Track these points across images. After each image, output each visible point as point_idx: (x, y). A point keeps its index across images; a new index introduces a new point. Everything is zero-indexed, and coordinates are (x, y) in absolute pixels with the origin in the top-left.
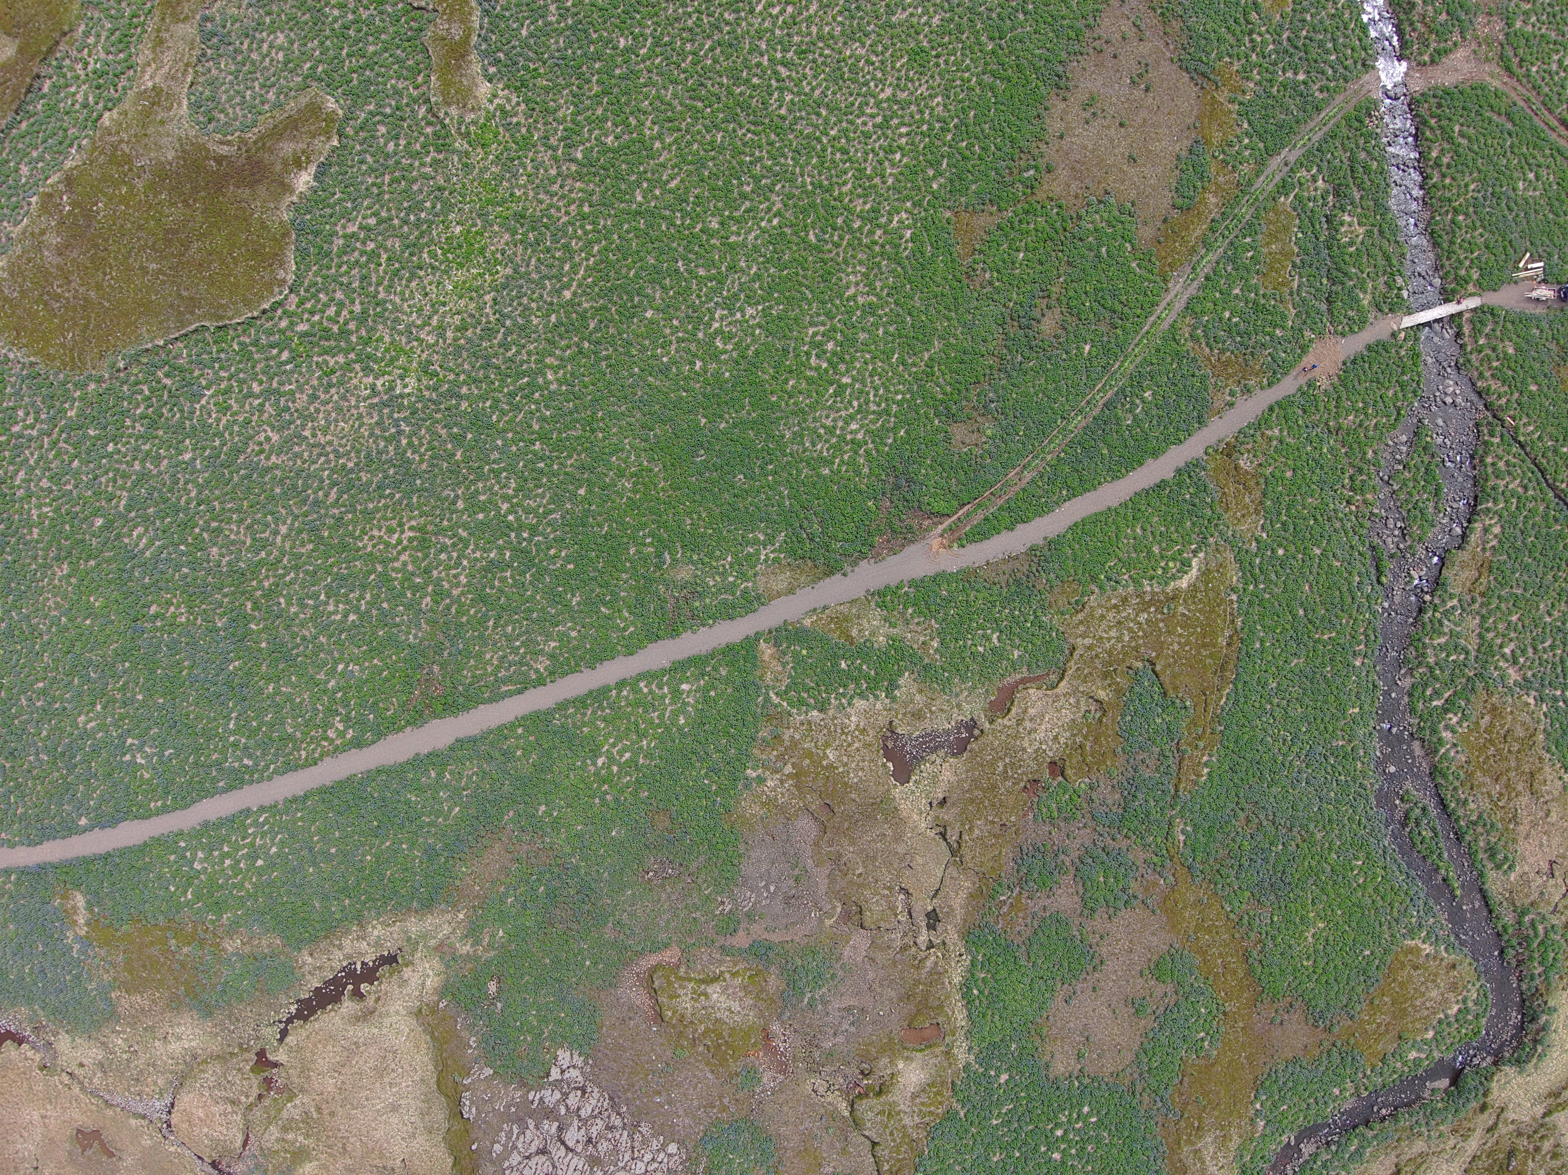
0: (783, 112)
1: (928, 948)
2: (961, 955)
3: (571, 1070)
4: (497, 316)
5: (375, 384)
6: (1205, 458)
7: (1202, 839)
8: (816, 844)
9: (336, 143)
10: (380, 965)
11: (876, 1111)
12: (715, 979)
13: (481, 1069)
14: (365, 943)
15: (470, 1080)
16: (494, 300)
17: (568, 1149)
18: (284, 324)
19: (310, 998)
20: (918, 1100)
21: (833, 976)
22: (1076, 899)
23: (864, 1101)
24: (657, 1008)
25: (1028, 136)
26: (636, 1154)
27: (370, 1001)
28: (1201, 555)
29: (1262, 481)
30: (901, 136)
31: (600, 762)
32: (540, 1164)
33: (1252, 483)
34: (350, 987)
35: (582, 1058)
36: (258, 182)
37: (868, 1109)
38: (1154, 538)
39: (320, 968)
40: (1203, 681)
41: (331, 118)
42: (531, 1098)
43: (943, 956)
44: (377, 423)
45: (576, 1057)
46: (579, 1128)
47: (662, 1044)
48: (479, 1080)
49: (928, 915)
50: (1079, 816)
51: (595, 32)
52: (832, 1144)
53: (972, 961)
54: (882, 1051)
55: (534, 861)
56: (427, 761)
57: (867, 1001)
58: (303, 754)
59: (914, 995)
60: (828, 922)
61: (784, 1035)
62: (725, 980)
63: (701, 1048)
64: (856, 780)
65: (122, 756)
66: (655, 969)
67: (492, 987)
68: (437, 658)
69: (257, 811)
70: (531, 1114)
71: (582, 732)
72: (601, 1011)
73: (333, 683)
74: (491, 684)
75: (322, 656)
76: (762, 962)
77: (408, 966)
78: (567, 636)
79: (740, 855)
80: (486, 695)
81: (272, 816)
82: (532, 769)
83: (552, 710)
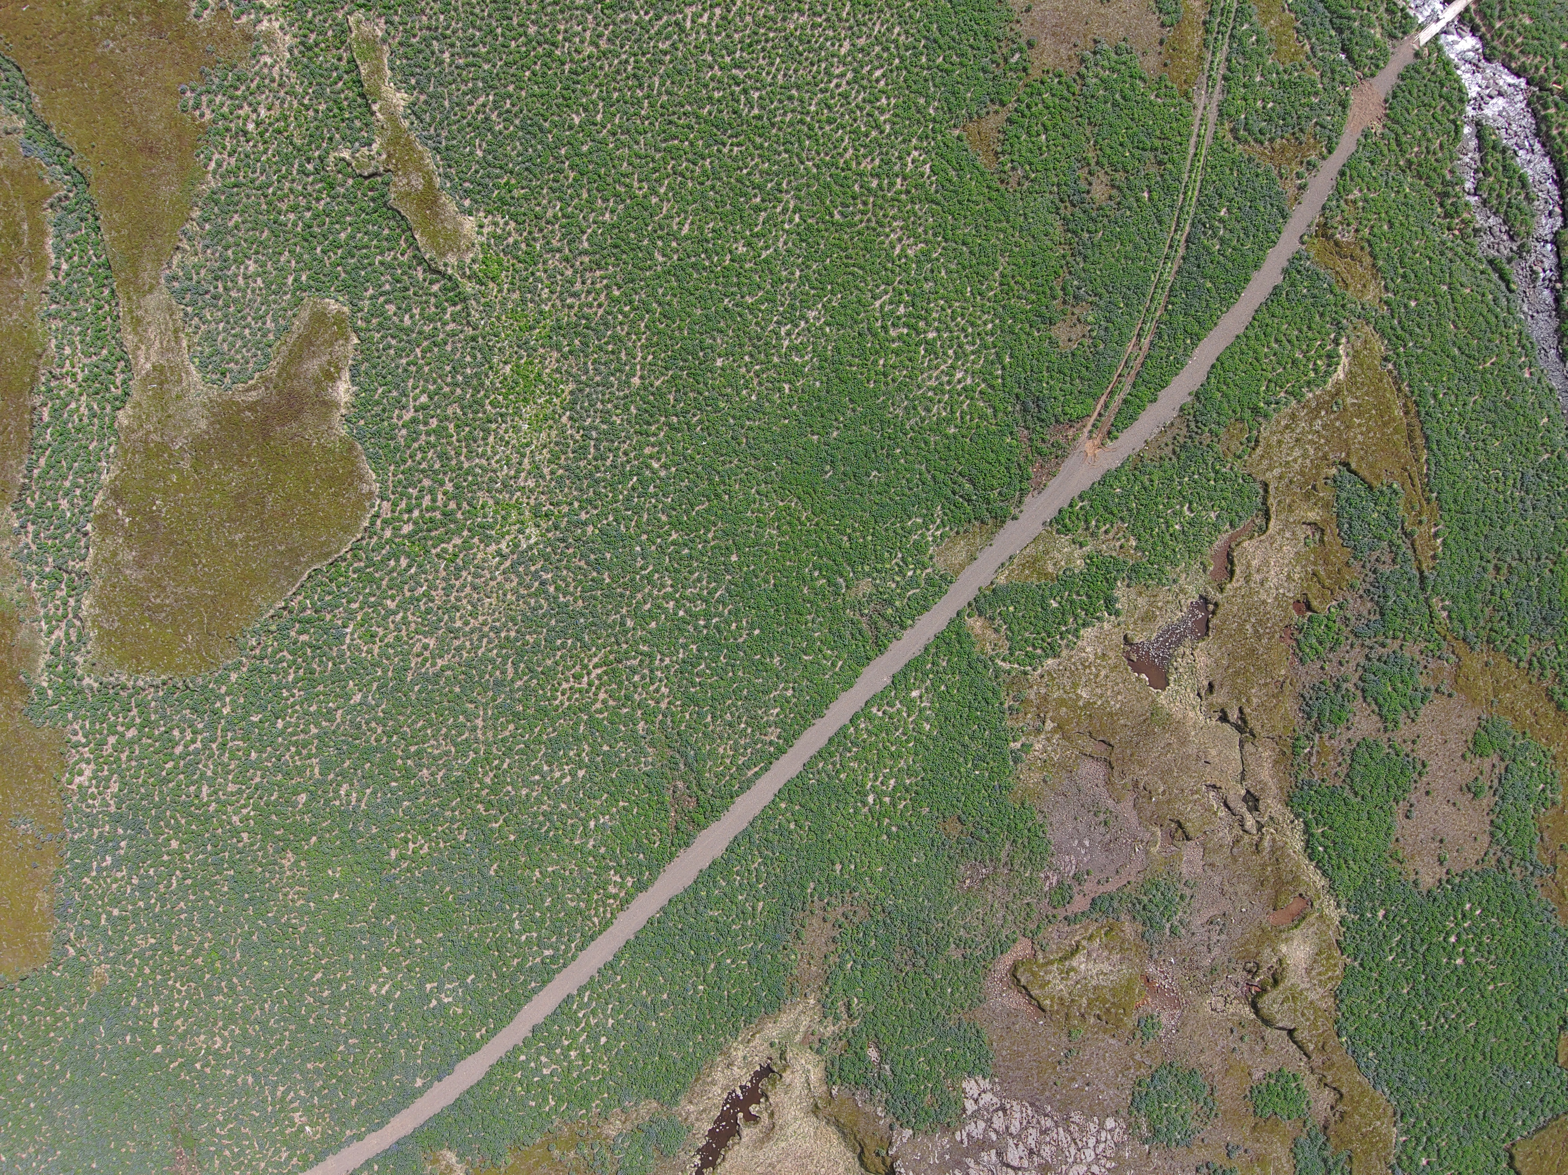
0: (756, 112)
1: (1259, 830)
2: (1292, 822)
3: (983, 1095)
4: (581, 432)
5: (500, 549)
6: (1304, 247)
7: (1464, 606)
8: (1108, 782)
9: (356, 341)
10: (758, 1082)
11: (1280, 1000)
12: (1075, 951)
13: (900, 1133)
14: (735, 1068)
15: (895, 1149)
16: (571, 418)
17: (1015, 1169)
18: (388, 534)
19: (708, 1143)
20: (1314, 973)
21: (1182, 897)
22: (1376, 718)
23: (1265, 997)
24: (1033, 1002)
25: (999, 24)
26: (1080, 1144)
27: (765, 1118)
28: (1344, 340)
29: (1366, 245)
30: (877, 81)
31: (870, 799)
33: (1358, 251)
34: (740, 1115)
35: (987, 1080)
36: (300, 411)
37: (1271, 1003)
38: (1293, 345)
39: (704, 1111)
40: (1400, 458)
41: (339, 319)
42: (959, 1139)
43: (1276, 830)
44: (519, 584)
45: (981, 1082)
46: (1017, 1145)
47: (1055, 1034)
48: (903, 1144)
49: (1244, 799)
50: (1342, 639)
51: (546, 121)
52: (1252, 1050)
53: (1305, 823)
54: (1260, 944)
55: (855, 920)
56: (713, 873)
57: (1225, 905)
58: (596, 920)
59: (1267, 879)
60: (1154, 850)
61: (1163, 972)
62: (1084, 948)
63: (1092, 1020)
64: (1118, 706)
65: (426, 1005)
66: (1015, 966)
67: (873, 1054)
68: (675, 774)
69: (578, 993)
70: (967, 1152)
71: (840, 781)
72: (982, 1029)
73: (592, 842)
74: (736, 775)
75: (570, 822)
76: (1110, 914)
77: (785, 1068)
78: (785, 697)
79: (1041, 826)
80: (737, 787)
81: (593, 991)
82: (812, 835)
83: (804, 773)
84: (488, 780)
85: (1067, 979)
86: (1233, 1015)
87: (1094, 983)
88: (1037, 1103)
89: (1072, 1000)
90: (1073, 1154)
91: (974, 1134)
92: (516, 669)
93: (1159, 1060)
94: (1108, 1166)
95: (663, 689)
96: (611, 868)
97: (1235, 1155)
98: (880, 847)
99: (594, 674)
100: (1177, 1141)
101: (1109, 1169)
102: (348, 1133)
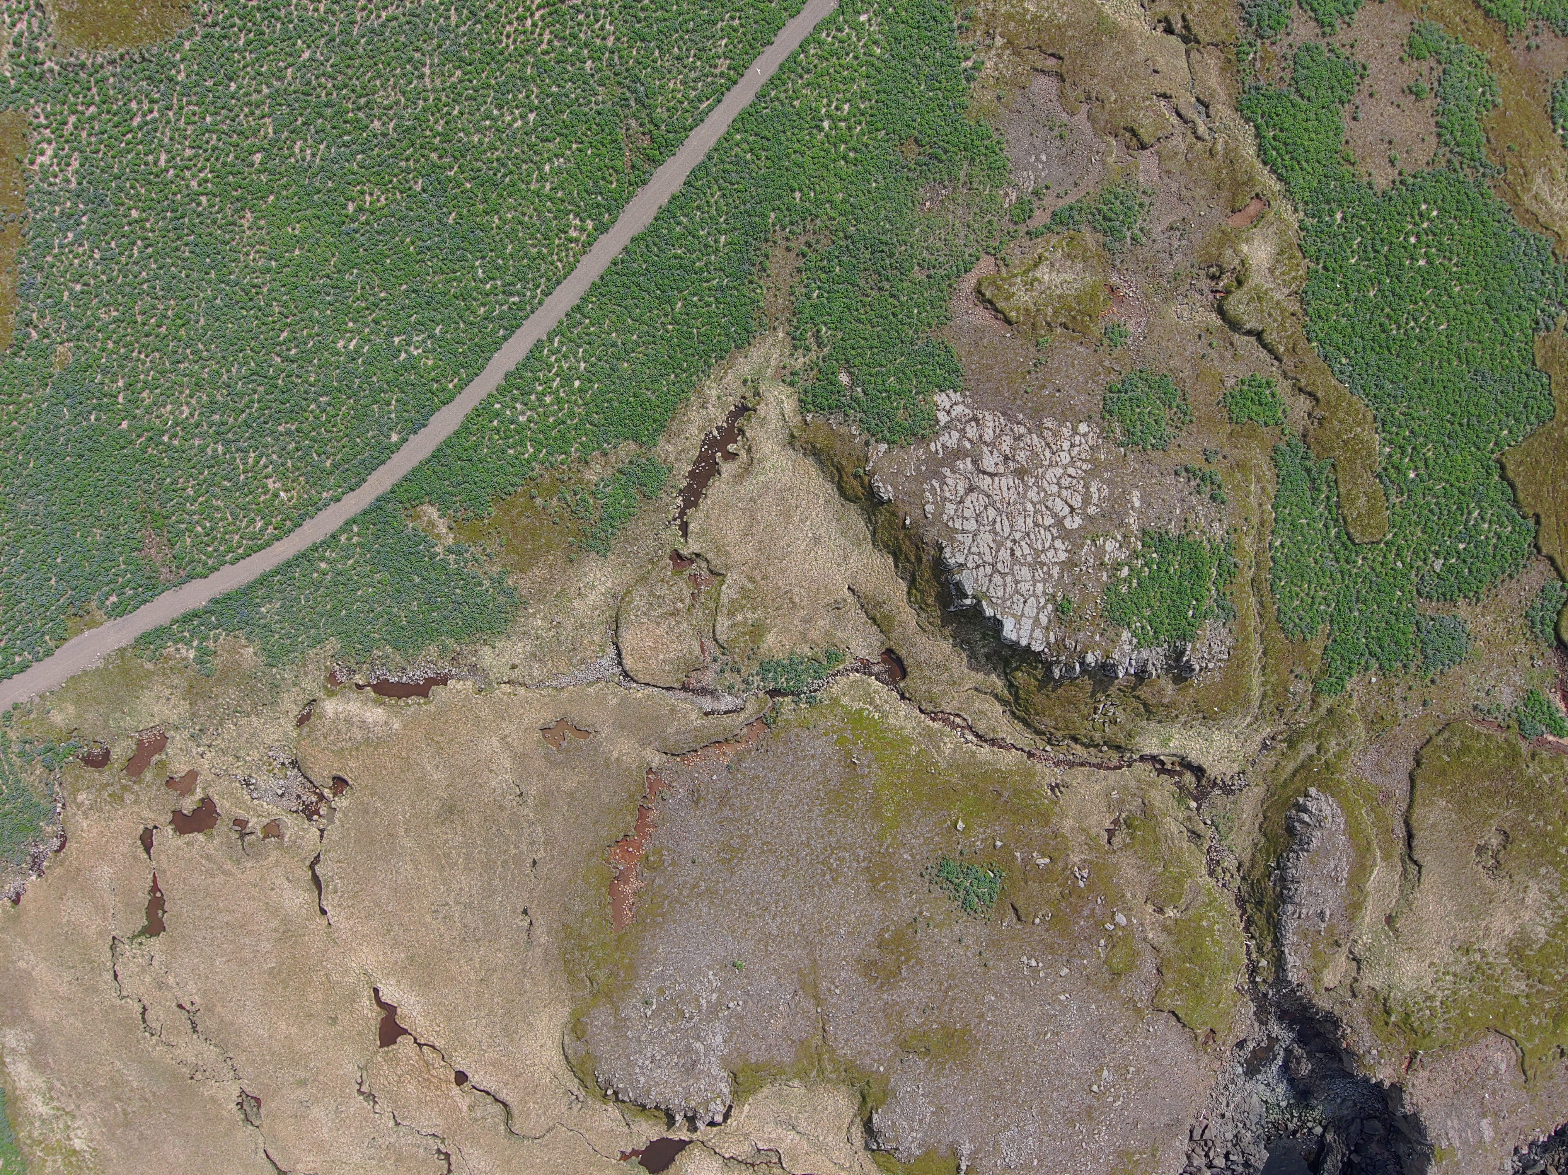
1: (1212, 136)
2: (1243, 127)
3: (955, 408)
8: (1061, 96)
10: (734, 421)
11: (1245, 301)
12: (1038, 263)
13: (876, 449)
14: (710, 409)
15: (871, 466)
17: (990, 475)
19: (689, 484)
20: (1277, 273)
21: (1141, 206)
22: (1313, 24)
23: (1230, 298)
24: (1000, 316)
26: (1054, 449)
27: (743, 454)
31: (826, 125)
32: (974, 500)
34: (719, 454)
35: (959, 394)
37: (1236, 306)
39: (683, 451)
42: (934, 450)
43: (1228, 135)
45: (953, 395)
46: (991, 452)
47: (1022, 345)
48: (880, 459)
49: (1195, 107)
52: (1222, 357)
53: (1257, 127)
54: (1221, 246)
55: (818, 247)
56: (672, 207)
57: (1183, 211)
58: (558, 264)
59: (1222, 181)
60: (1110, 160)
61: (1126, 281)
62: (1047, 259)
63: (1059, 330)
64: (1065, 17)
65: (396, 357)
66: (979, 283)
67: (844, 378)
68: (627, 111)
69: (549, 338)
70: (942, 463)
71: (794, 107)
72: (951, 345)
73: (548, 186)
74: (688, 108)
75: (524, 167)
76: (1071, 226)
77: (759, 403)
78: (731, 27)
79: (998, 143)
80: (690, 120)
81: (563, 335)
82: (769, 163)
83: (756, 101)
85: (1031, 291)
86: (1199, 322)
87: (1058, 292)
88: (1009, 412)
89: (1038, 310)
90: (1048, 457)
91: (948, 444)
92: (459, 15)
93: (1128, 367)
94: (1084, 467)
95: (607, 27)
96: (570, 211)
97: (1214, 460)
98: (838, 170)
99: (537, 15)
100: (1153, 445)
101: (1085, 471)
102: (325, 494)
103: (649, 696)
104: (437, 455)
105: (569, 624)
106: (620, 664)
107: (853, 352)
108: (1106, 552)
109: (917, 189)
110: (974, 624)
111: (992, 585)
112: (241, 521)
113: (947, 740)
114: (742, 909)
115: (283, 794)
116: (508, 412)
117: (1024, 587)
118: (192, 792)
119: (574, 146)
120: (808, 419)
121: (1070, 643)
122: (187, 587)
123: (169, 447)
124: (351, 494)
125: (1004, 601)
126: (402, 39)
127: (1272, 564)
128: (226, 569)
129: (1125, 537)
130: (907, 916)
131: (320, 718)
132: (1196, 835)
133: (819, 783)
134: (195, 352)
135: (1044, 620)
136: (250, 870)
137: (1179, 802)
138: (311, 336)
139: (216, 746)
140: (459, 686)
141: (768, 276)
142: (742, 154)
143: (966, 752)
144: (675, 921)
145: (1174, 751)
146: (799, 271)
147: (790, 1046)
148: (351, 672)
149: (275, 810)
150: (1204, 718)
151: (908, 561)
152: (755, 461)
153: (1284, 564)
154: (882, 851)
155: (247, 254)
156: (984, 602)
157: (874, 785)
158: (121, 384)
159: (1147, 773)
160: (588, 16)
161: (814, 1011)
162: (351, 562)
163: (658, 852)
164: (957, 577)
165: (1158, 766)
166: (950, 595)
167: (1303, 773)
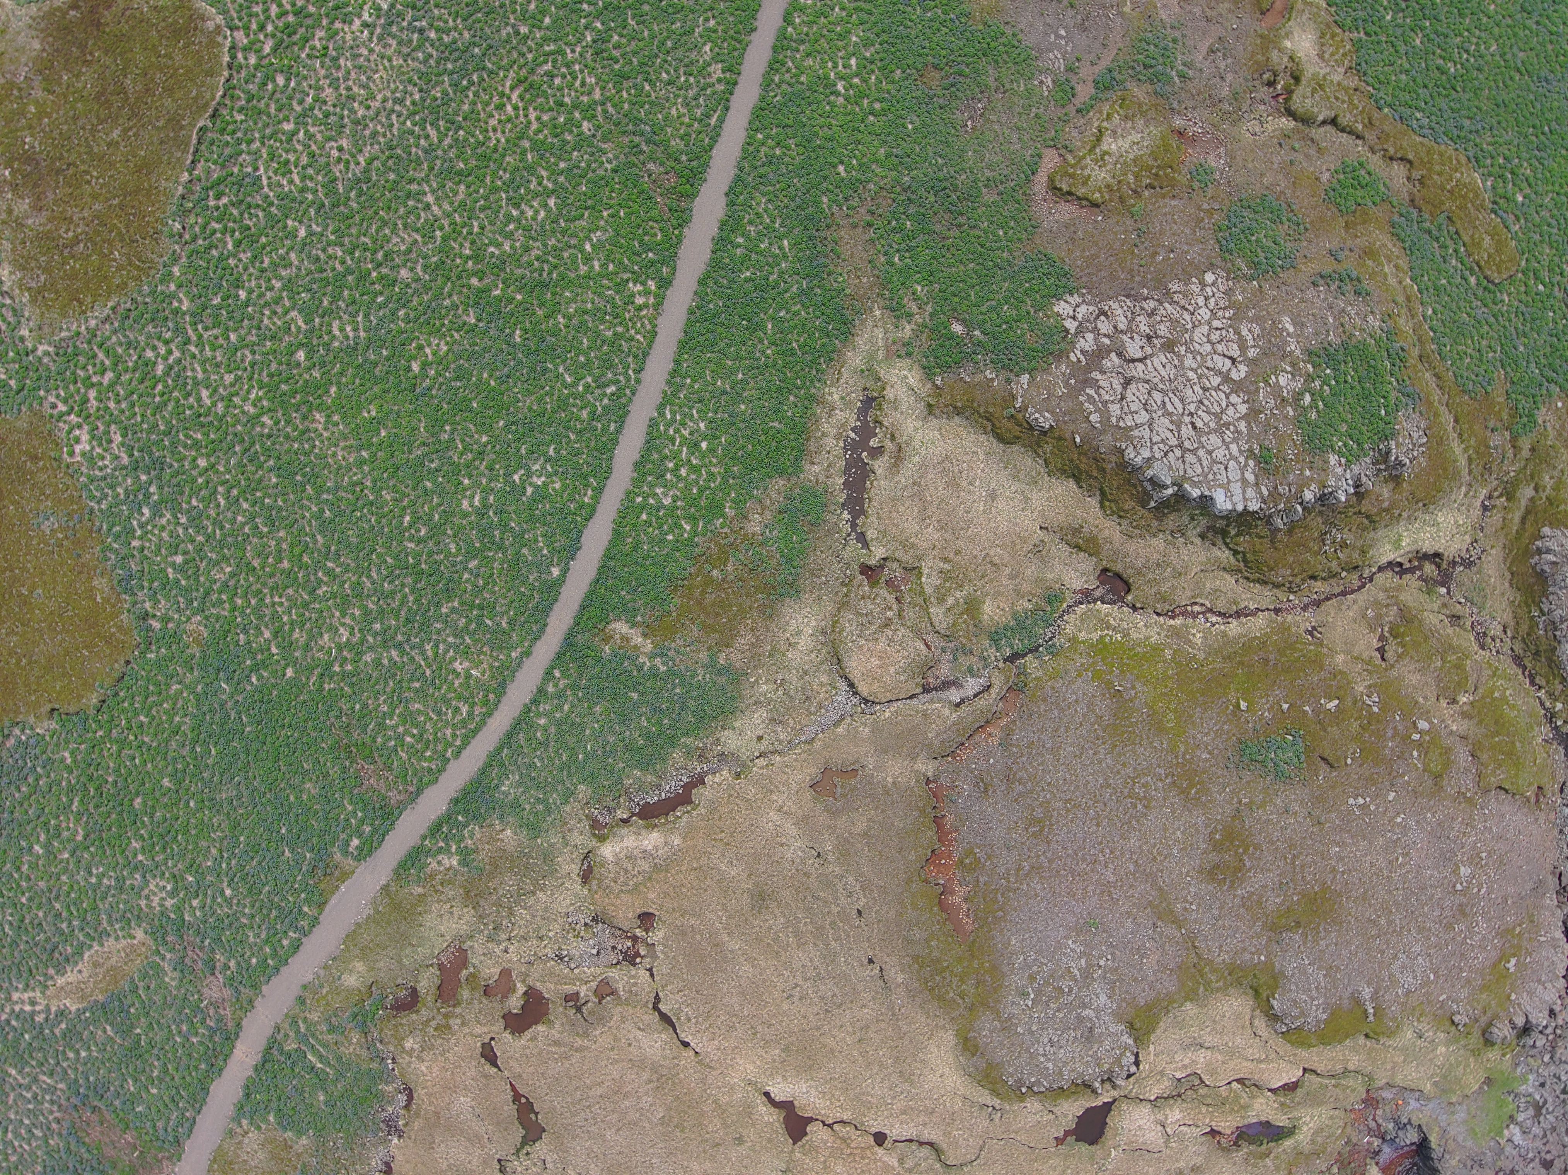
3: (1078, 310)
5: (365, 21)
10: (866, 416)
11: (1309, 94)
12: (1100, 137)
13: (1019, 383)
14: (838, 413)
15: (1021, 401)
17: (1141, 360)
19: (848, 495)
20: (1327, 56)
21: (1174, 41)
23: (1294, 99)
24: (1084, 203)
26: (1191, 308)
27: (888, 444)
31: (841, 89)
32: (1135, 391)
34: (865, 454)
35: (1076, 296)
37: (1302, 100)
39: (830, 466)
42: (1075, 360)
45: (1071, 299)
46: (1132, 338)
47: (1117, 222)
48: (1026, 391)
52: (1308, 156)
54: (1265, 51)
55: (880, 211)
56: (725, 235)
58: (638, 337)
60: (1127, 9)
61: (1190, 120)
62: (1107, 129)
63: (1147, 193)
65: (524, 493)
66: (1051, 180)
67: (957, 328)
68: (642, 158)
69: (659, 413)
70: (1089, 369)
71: (803, 84)
72: (1049, 251)
73: (596, 264)
74: (700, 129)
75: (566, 255)
76: (1116, 88)
77: (884, 389)
78: (709, 30)
79: (1014, 35)
80: (707, 140)
81: (673, 404)
82: (801, 150)
83: (763, 93)
84: (467, 252)
85: (1105, 165)
86: (1273, 132)
87: (1131, 156)
88: (1133, 292)
89: (1119, 182)
90: (1189, 320)
91: (1087, 348)
92: (438, 129)
93: (1227, 202)
94: (1227, 315)
95: (588, 80)
96: (628, 281)
97: (1341, 256)
98: (870, 128)
99: (515, 96)
100: (1282, 267)
101: (1230, 318)
102: (513, 654)
103: (896, 712)
104: (603, 571)
105: (793, 678)
106: (856, 693)
107: (956, 299)
108: (1282, 387)
109: (954, 114)
110: (1179, 510)
111: (1187, 466)
112: (446, 714)
113: (1194, 631)
114: (1072, 872)
115: (598, 953)
116: (651, 501)
117: (1219, 454)
118: (514, 990)
119: (605, 214)
120: (938, 383)
121: (1283, 490)
122: (422, 799)
123: (344, 675)
124: (538, 643)
125: (1206, 477)
126: (392, 176)
127: (1431, 334)
128: (452, 766)
129: (1293, 365)
130: (1228, 810)
131: (603, 866)
132: (1456, 618)
133: (1093, 725)
134: (329, 572)
135: (1250, 477)
136: (601, 1037)
137: (1428, 594)
138: (432, 509)
139: (516, 936)
140: (717, 779)
141: (844, 260)
142: (771, 153)
143: (1217, 634)
144: (1015, 910)
145: (1407, 549)
146: (872, 241)
147: (1170, 975)
148: (611, 811)
149: (598, 971)
150: (1424, 505)
151: (1091, 477)
152: (903, 445)
153: (1442, 329)
154: (1180, 761)
155: (335, 455)
156: (1186, 485)
157: (1146, 703)
158: (267, 634)
159: (1389, 580)
160: (564, 77)
161: (1179, 935)
162: (566, 707)
163: (970, 853)
164: (1149, 473)
165: (1397, 569)
166: (1145, 492)
167: (1531, 518)
